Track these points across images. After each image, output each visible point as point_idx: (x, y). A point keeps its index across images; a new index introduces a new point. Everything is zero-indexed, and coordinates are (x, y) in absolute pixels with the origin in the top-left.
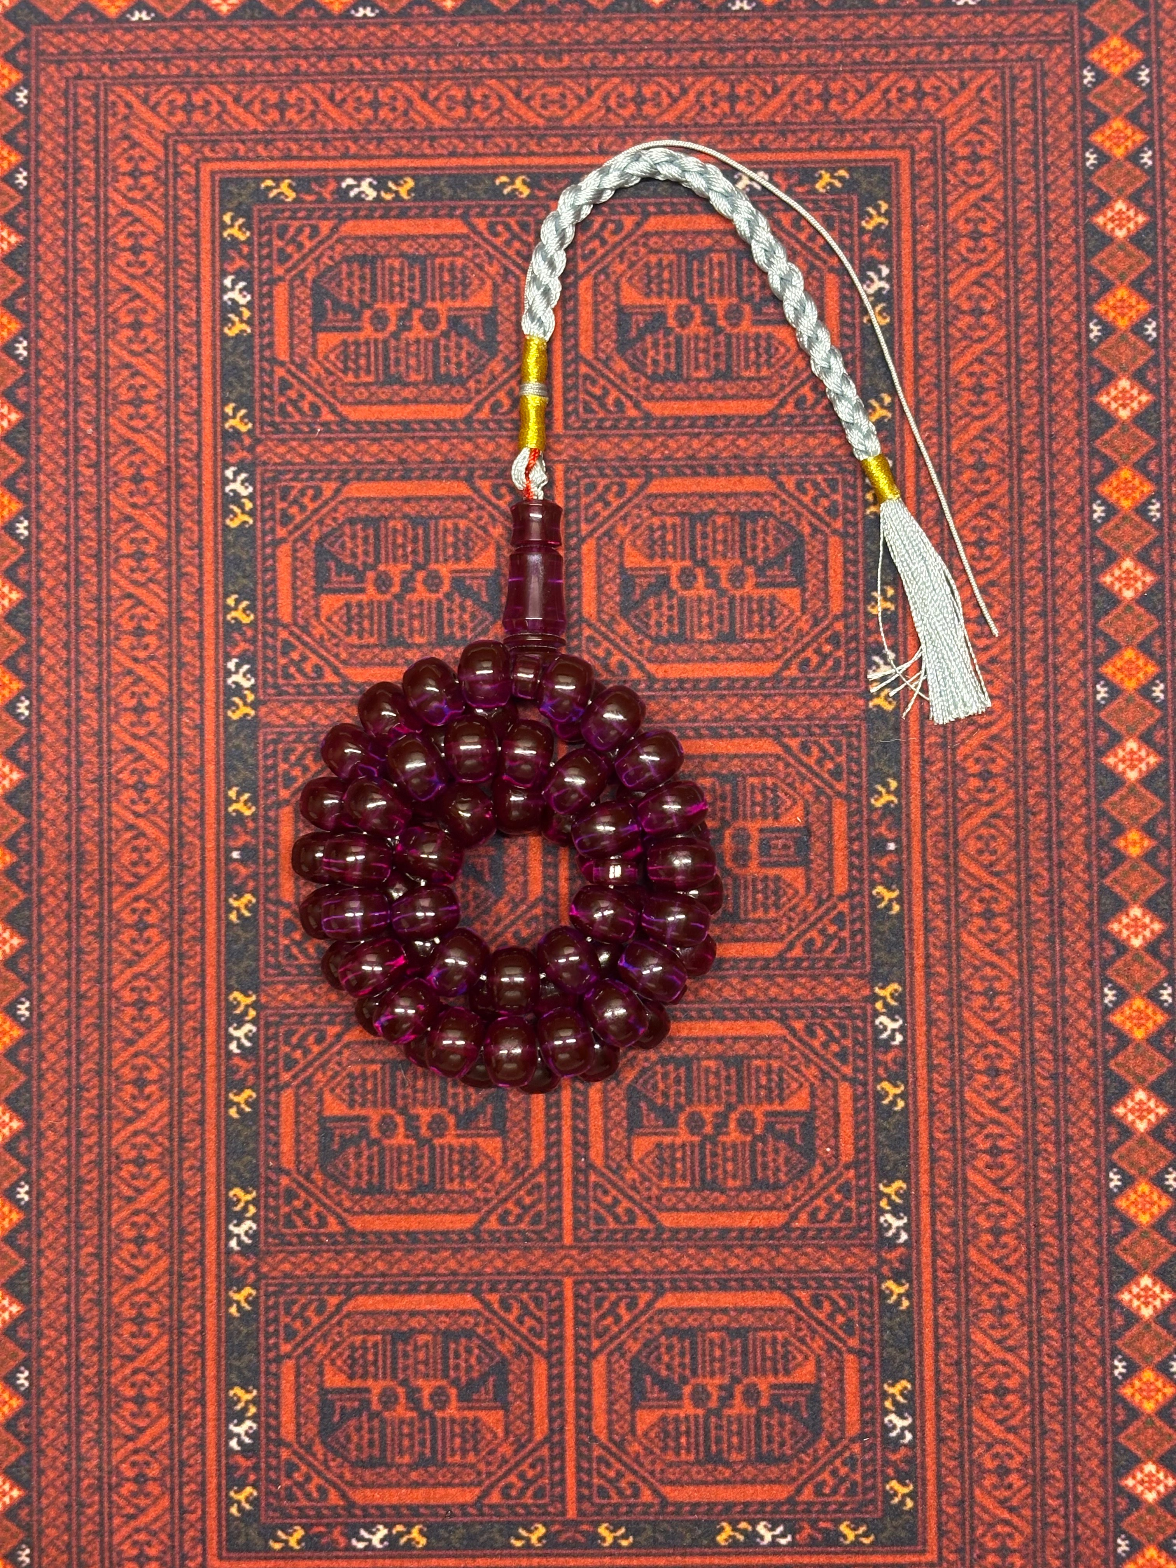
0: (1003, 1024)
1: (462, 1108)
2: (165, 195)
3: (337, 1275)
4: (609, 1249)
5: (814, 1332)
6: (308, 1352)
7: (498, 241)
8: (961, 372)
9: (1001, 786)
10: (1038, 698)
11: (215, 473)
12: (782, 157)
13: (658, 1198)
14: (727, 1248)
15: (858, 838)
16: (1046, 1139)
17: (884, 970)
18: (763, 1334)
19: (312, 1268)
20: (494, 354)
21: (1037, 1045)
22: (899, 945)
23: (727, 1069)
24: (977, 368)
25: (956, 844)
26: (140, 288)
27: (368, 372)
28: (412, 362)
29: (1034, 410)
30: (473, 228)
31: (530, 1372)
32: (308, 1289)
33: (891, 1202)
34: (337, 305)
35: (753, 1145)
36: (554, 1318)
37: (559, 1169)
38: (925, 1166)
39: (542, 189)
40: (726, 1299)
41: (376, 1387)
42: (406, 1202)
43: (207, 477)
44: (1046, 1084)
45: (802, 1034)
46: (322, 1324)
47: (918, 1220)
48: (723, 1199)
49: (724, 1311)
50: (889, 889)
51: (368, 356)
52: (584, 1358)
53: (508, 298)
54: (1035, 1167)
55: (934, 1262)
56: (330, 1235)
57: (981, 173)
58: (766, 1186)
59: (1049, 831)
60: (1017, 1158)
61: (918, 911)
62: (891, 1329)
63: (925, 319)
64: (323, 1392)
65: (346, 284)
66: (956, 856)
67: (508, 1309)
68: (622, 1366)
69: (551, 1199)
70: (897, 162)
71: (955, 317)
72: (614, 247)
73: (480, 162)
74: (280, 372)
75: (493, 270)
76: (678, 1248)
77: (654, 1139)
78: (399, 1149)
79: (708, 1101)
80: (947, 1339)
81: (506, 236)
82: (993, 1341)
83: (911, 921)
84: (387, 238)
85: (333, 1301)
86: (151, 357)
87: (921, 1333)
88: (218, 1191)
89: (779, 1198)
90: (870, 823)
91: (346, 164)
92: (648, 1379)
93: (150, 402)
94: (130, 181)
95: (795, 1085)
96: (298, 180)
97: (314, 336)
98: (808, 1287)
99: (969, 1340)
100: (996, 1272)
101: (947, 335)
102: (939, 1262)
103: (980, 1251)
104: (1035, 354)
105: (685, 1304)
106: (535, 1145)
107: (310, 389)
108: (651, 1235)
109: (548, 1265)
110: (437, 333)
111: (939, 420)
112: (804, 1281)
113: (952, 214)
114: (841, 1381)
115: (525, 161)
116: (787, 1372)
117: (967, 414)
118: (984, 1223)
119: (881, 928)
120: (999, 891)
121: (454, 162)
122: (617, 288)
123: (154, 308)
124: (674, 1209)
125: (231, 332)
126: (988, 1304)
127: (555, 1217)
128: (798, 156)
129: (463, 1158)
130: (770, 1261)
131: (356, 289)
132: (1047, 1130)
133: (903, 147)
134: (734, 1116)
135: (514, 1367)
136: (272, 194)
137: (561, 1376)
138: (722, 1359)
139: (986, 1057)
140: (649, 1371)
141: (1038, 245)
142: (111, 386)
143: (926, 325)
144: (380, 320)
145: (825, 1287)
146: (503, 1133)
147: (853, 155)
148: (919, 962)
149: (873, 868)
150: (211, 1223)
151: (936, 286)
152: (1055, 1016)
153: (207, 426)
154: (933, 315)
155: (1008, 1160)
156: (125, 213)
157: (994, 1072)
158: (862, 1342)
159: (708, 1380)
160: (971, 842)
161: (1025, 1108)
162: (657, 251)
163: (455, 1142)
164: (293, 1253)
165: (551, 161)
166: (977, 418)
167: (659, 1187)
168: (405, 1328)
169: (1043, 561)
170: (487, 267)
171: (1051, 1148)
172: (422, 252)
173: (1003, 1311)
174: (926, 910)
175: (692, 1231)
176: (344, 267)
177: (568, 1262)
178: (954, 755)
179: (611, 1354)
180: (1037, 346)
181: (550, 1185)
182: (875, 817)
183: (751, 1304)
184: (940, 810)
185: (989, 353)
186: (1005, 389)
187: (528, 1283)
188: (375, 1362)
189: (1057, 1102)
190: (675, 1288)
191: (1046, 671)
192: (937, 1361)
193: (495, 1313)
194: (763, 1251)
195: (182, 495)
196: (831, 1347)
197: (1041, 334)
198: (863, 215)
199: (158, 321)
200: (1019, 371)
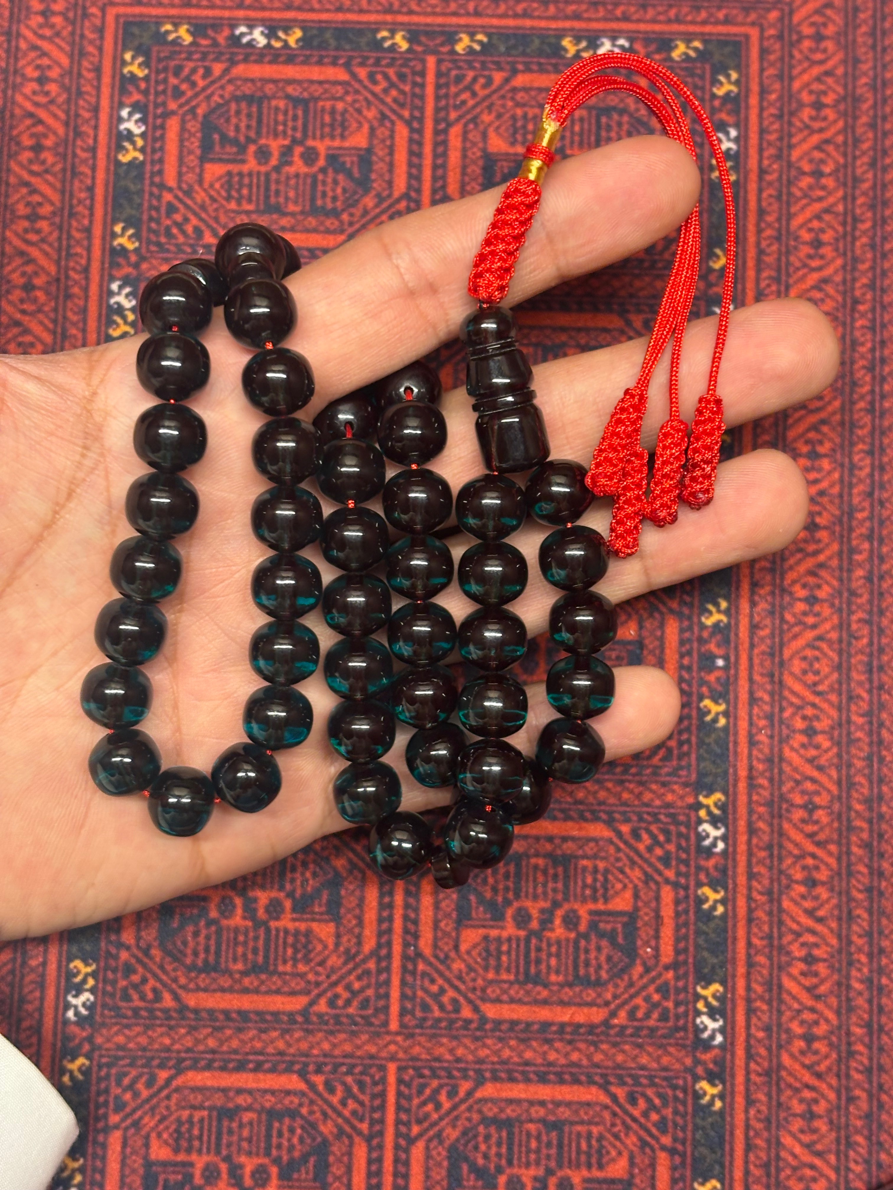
0: (821, 837)
1: (298, 893)
2: (73, 33)
3: (168, 1050)
4: (434, 1036)
5: (627, 1128)
6: (136, 1124)
7: (378, 89)
8: (801, 226)
9: (826, 611)
10: (864, 531)
11: (101, 286)
12: (642, 27)
13: (484, 990)
14: (548, 1041)
15: (689, 653)
16: (860, 950)
17: (708, 780)
18: (579, 1128)
19: (143, 1040)
20: (367, 191)
21: (853, 859)
22: (723, 756)
23: (555, 867)
24: (815, 224)
25: (782, 664)
26: (43, 114)
27: (250, 201)
28: (292, 194)
29: (867, 265)
30: (354, 75)
31: (350, 1154)
32: (140, 1062)
33: (707, 1005)
34: (224, 138)
35: (576, 942)
36: (377, 1102)
37: (389, 956)
38: (741, 970)
39: (419, 43)
40: (544, 1092)
41: (200, 1161)
42: (240, 981)
43: (94, 289)
44: (860, 896)
45: (628, 837)
46: (152, 1097)
47: (734, 1023)
48: (545, 993)
49: (542, 1103)
50: (716, 702)
51: (250, 186)
52: (403, 1142)
53: (383, 141)
54: (848, 977)
55: (747, 1065)
56: (166, 1011)
57: (825, 51)
58: (587, 982)
59: (871, 655)
60: (831, 967)
61: (743, 725)
62: (703, 1128)
63: (768, 178)
64: (148, 1164)
65: (234, 120)
66: (781, 674)
67: (332, 1090)
68: (440, 1153)
69: (379, 985)
70: (747, 37)
71: (796, 178)
72: (484, 99)
73: (365, 18)
74: (168, 197)
75: (371, 114)
76: (500, 1039)
77: (482, 931)
78: (236, 930)
79: (535, 897)
80: (759, 1142)
81: (384, 84)
82: (803, 1145)
83: (736, 734)
84: (275, 81)
85: (163, 1075)
86: (49, 177)
87: (732, 1134)
88: (59, 962)
89: (599, 995)
90: (701, 641)
91: (241, 13)
92: (465, 1167)
93: (44, 218)
94: (40, 19)
95: (619, 886)
96: (196, 26)
97: (201, 167)
98: (624, 1084)
99: (779, 1143)
100: (807, 1078)
101: (790, 194)
102: (753, 1066)
103: (792, 1056)
104: (869, 215)
105: (504, 1095)
106: (367, 932)
107: (195, 214)
108: (473, 1026)
109: (373, 1050)
110: (315, 169)
111: (779, 270)
112: (620, 1077)
113: (796, 85)
114: (653, 1177)
115: (405, 19)
116: (601, 1167)
117: (805, 265)
118: (797, 1029)
119: (707, 740)
120: (821, 710)
121: (340, 17)
122: (484, 136)
123: (55, 133)
124: (498, 1001)
125: (124, 158)
126: (798, 1108)
127: (381, 1003)
128: (657, 28)
129: (297, 941)
130: (589, 1057)
131: (243, 125)
132: (860, 942)
133: (753, 24)
134: (559, 913)
135: (335, 1149)
136: (171, 37)
137: (380, 1160)
138: (538, 1151)
139: (804, 868)
140: (466, 1159)
141: (875, 116)
142: (10, 201)
143: (770, 184)
144: (263, 154)
145: (640, 1085)
146: (337, 919)
147: (708, 29)
148: (743, 773)
149: (702, 682)
150: (51, 993)
151: (780, 149)
152: (871, 831)
153: (97, 243)
154: (775, 176)
155: (822, 969)
156: (35, 48)
157: (812, 883)
158: (675, 1140)
159: (523, 1171)
160: (796, 662)
161: (840, 919)
162: (524, 105)
163: (291, 926)
164: (128, 1027)
165: (429, 20)
166: (813, 270)
167: (484, 979)
168: (231, 1105)
169: (872, 403)
170: (365, 112)
171: (864, 959)
172: (306, 95)
173: (811, 1116)
174: (751, 724)
175: (513, 1023)
176: (233, 106)
177: (392, 1048)
178: (782, 579)
179: (430, 1140)
180: (872, 207)
181: (379, 972)
182: (705, 634)
183: (568, 1097)
184: (766, 632)
185: (827, 211)
186: (841, 245)
187: (354, 1066)
188: (200, 1138)
189: (871, 914)
190: (495, 1078)
191: (872, 506)
192: (746, 1162)
193: (320, 1095)
194: (582, 1046)
195: (69, 304)
196: (644, 1144)
197: (875, 197)
198: (715, 82)
199: (57, 145)
200: (854, 229)
